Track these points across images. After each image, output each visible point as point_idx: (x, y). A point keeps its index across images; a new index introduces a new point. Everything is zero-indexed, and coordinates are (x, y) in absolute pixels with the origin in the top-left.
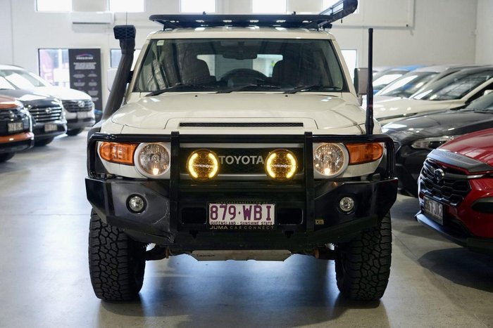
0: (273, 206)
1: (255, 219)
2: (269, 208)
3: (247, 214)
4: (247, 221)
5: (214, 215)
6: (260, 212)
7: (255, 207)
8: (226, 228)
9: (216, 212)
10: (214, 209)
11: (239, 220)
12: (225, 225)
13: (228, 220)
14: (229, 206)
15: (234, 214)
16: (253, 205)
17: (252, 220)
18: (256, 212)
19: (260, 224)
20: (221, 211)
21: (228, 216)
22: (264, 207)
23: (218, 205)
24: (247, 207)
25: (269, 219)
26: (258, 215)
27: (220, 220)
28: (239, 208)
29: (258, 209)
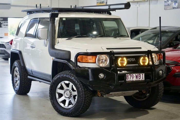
0: (144, 74)
1: (139, 78)
2: (143, 75)
3: (137, 77)
4: (137, 79)
5: (127, 78)
6: (140, 76)
7: (139, 75)
8: (131, 82)
9: (128, 77)
10: (127, 76)
11: (135, 79)
12: (131, 81)
13: (131, 80)
14: (131, 74)
15: (133, 77)
16: (138, 74)
17: (138, 79)
18: (139, 76)
19: (140, 80)
20: (129, 76)
21: (132, 78)
22: (141, 74)
23: (128, 75)
24: (137, 75)
25: (143, 78)
26: (140, 78)
27: (129, 79)
28: (134, 75)
29: (140, 75)
